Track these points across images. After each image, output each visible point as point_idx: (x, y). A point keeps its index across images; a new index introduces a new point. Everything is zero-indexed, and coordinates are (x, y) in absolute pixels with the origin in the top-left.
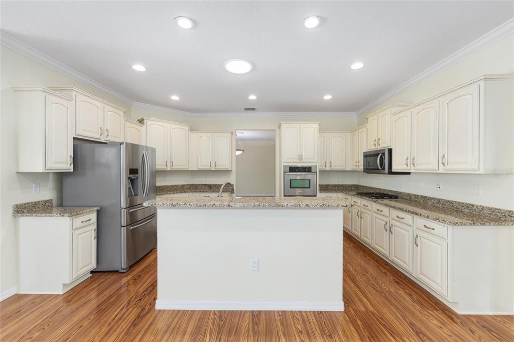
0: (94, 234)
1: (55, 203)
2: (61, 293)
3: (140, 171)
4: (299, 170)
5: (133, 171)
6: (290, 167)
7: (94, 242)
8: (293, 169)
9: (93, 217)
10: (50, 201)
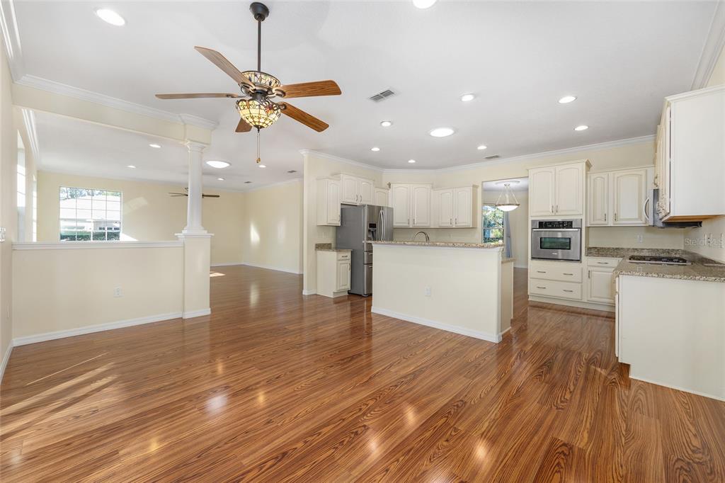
0: (349, 267)
1: (333, 246)
2: (332, 297)
3: (378, 226)
4: (553, 226)
5: (372, 226)
6: (540, 223)
7: (349, 272)
8: (543, 225)
9: (349, 255)
10: (330, 244)
